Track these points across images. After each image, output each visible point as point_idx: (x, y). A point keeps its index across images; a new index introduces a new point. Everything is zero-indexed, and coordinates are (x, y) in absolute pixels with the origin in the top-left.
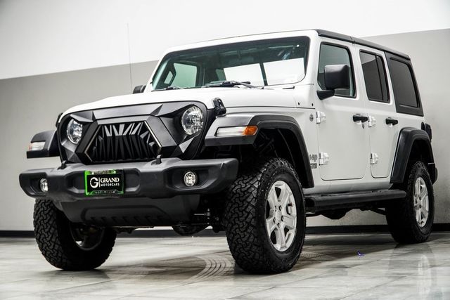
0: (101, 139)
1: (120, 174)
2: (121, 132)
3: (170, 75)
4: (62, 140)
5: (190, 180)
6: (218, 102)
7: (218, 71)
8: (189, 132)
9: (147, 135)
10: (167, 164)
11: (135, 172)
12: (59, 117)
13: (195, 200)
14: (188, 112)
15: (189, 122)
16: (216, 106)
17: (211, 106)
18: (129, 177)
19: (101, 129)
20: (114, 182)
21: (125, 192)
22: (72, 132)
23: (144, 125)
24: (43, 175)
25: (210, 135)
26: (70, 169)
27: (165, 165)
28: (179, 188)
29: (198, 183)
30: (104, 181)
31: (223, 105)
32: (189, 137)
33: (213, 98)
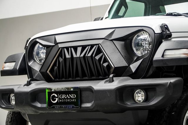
0: (61, 60)
1: (78, 91)
2: (78, 54)
3: (123, 9)
4: (30, 61)
5: (140, 97)
6: (164, 28)
7: (161, 7)
8: (139, 53)
9: (102, 57)
10: (119, 82)
11: (90, 89)
12: (28, 41)
13: (145, 114)
14: (138, 36)
15: (138, 45)
16: (163, 31)
17: (158, 31)
18: (84, 94)
19: (61, 51)
20: (71, 98)
21: (81, 107)
22: (38, 54)
23: (99, 48)
24: (12, 91)
25: (158, 56)
26: (34, 86)
27: (116, 83)
28: (129, 104)
29: (146, 100)
30: (63, 97)
31: (169, 30)
32: (138, 58)
33: (160, 24)
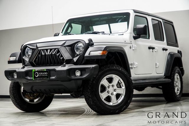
0: (40, 56)
1: (48, 71)
2: (48, 53)
3: (70, 28)
4: (23, 56)
5: (78, 74)
6: (90, 40)
7: (90, 27)
8: (78, 53)
9: (60, 54)
10: (68, 67)
11: (54, 70)
12: (22, 46)
13: (80, 82)
14: (77, 44)
15: (78, 49)
16: (89, 42)
17: (87, 42)
18: (52, 72)
19: (40, 51)
20: (45, 74)
21: (50, 79)
22: (27, 53)
23: (58, 49)
24: (15, 71)
25: (87, 54)
26: (26, 69)
27: (67, 67)
28: (73, 77)
29: (81, 75)
30: (41, 74)
31: (92, 42)
32: (78, 55)
33: (88, 39)
